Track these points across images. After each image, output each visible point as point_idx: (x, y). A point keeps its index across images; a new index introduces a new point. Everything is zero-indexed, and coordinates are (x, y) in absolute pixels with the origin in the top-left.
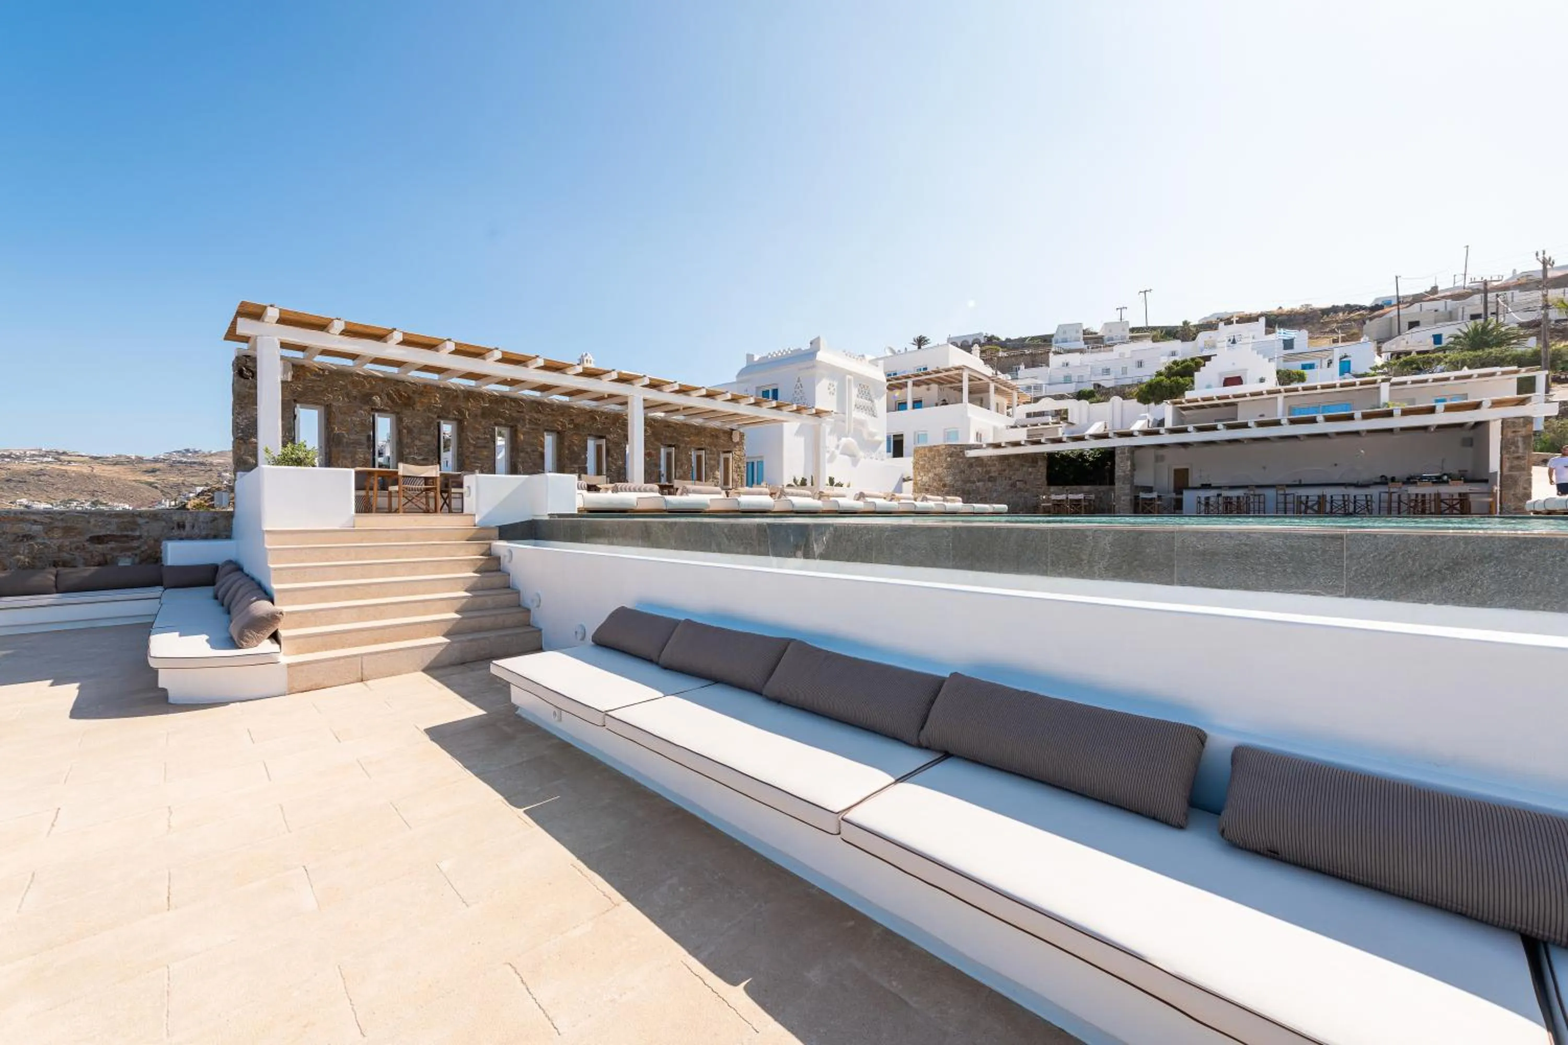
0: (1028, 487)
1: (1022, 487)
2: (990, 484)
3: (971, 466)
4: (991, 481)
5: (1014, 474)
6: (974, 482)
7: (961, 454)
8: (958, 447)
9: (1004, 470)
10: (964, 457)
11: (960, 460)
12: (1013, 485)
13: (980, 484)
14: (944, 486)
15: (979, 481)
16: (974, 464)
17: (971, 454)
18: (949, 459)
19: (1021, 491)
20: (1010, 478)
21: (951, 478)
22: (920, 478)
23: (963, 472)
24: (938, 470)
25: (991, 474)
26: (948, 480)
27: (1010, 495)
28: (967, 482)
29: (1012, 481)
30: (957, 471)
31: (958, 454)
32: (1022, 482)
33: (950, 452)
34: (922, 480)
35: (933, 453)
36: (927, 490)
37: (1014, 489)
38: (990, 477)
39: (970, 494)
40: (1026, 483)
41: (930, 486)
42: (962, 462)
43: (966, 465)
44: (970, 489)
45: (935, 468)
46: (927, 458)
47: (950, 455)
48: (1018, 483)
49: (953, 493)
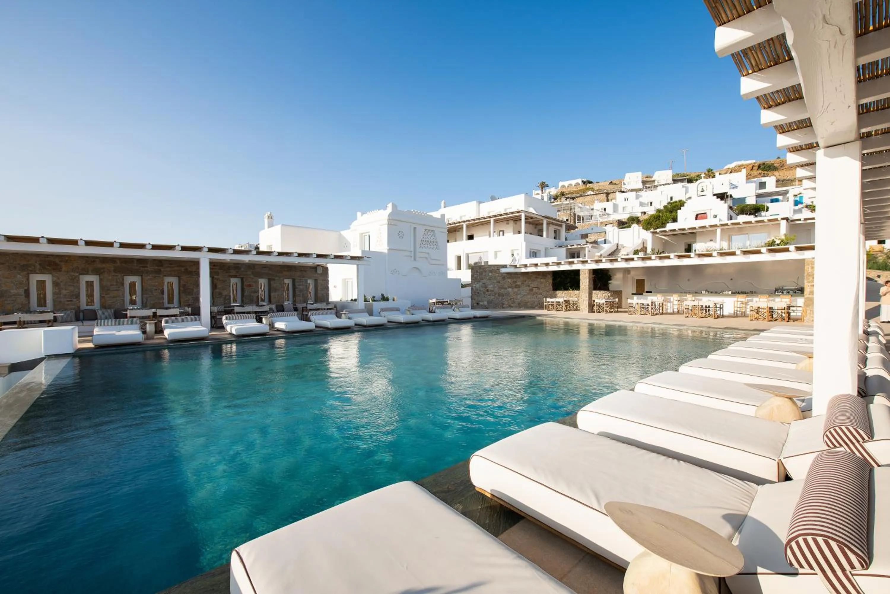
0: (541, 291)
1: (537, 291)
2: (516, 290)
3: (504, 278)
4: (517, 288)
5: (531, 284)
6: (506, 288)
7: (497, 271)
8: (496, 267)
9: (525, 281)
10: (500, 272)
11: (497, 275)
12: (531, 290)
13: (510, 290)
14: (488, 291)
15: (509, 287)
16: (506, 277)
17: (503, 270)
18: (490, 274)
19: (537, 294)
20: (529, 286)
21: (492, 286)
22: (475, 285)
23: (499, 282)
24: (484, 281)
25: (517, 284)
26: (490, 287)
27: (529, 296)
28: (502, 288)
29: (531, 288)
30: (495, 281)
31: (496, 271)
32: (536, 288)
33: (491, 269)
34: (475, 287)
35: (481, 270)
36: (478, 293)
37: (532, 293)
38: (516, 285)
39: (503, 296)
40: (539, 289)
41: (480, 291)
42: (498, 276)
43: (501, 278)
44: (503, 293)
45: (483, 279)
46: (478, 273)
47: (491, 272)
48: (534, 289)
49: (493, 295)
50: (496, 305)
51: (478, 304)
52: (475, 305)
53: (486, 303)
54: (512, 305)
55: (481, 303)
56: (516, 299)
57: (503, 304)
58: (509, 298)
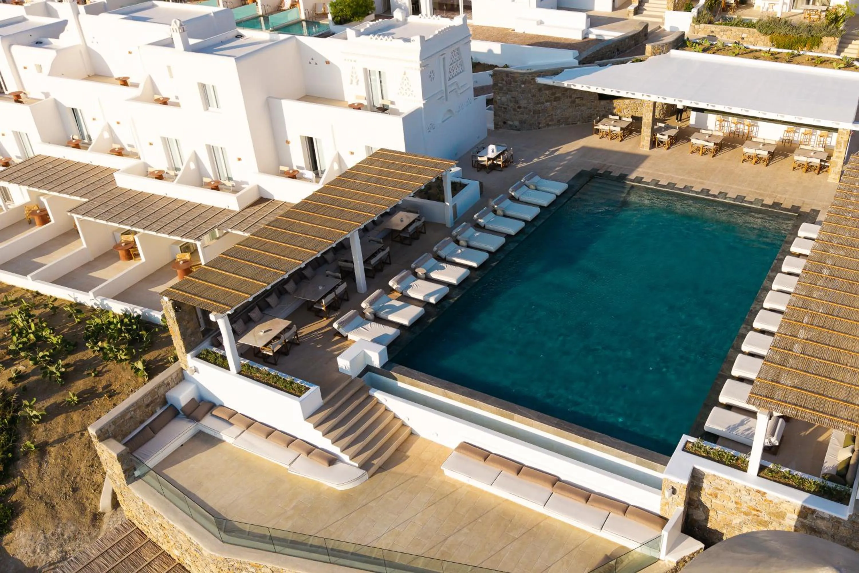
0: (584, 102)
1: (580, 102)
2: (555, 103)
5: (574, 94)
6: (543, 103)
11: (532, 86)
13: (548, 104)
14: (519, 107)
18: (523, 86)
19: (580, 106)
20: (571, 97)
21: (525, 102)
22: (499, 98)
23: (534, 96)
24: (514, 94)
25: (556, 96)
26: (523, 103)
27: (570, 110)
28: (538, 104)
29: (572, 99)
30: (530, 95)
31: (531, 82)
32: (579, 99)
33: (524, 80)
34: (500, 99)
35: (510, 79)
36: (505, 108)
37: (574, 105)
38: (556, 98)
39: (540, 113)
40: (582, 99)
41: (508, 106)
42: (533, 88)
43: (536, 90)
44: (540, 109)
45: (512, 91)
46: (504, 82)
47: (524, 83)
48: (577, 100)
49: (527, 114)
50: (530, 125)
51: (505, 123)
52: (501, 123)
53: (517, 123)
54: (550, 123)
55: (510, 123)
56: (555, 116)
57: (539, 123)
58: (547, 115)
